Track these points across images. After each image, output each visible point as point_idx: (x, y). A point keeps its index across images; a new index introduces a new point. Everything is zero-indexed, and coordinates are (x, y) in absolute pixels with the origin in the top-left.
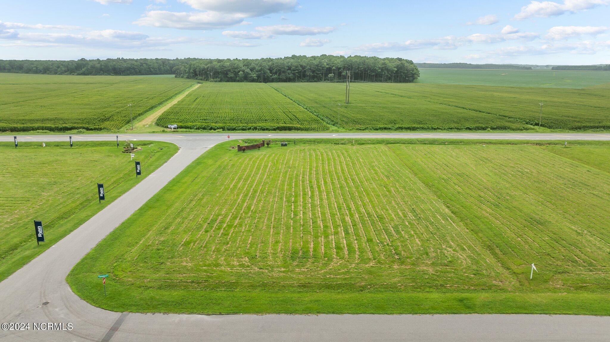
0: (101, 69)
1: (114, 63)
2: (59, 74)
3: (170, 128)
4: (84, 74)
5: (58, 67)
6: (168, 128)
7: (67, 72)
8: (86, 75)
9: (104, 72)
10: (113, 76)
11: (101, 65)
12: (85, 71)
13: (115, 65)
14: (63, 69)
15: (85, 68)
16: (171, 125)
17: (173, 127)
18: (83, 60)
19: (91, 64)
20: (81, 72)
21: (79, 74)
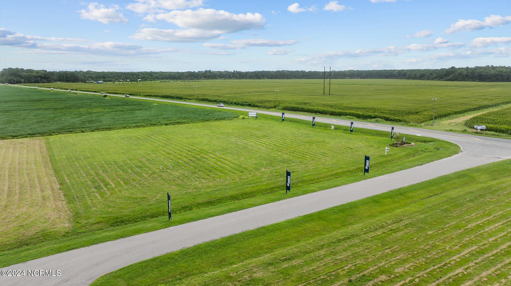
0: (467, 76)
1: (481, 70)
2: (431, 80)
3: (476, 129)
4: (451, 80)
5: (431, 74)
6: (474, 128)
7: (437, 78)
8: (452, 81)
9: (469, 79)
10: (478, 82)
11: (468, 72)
12: (452, 78)
13: (481, 72)
14: (435, 76)
15: (453, 75)
16: (478, 125)
17: (479, 128)
18: (453, 68)
19: (459, 71)
20: (449, 78)
21: (446, 80)
